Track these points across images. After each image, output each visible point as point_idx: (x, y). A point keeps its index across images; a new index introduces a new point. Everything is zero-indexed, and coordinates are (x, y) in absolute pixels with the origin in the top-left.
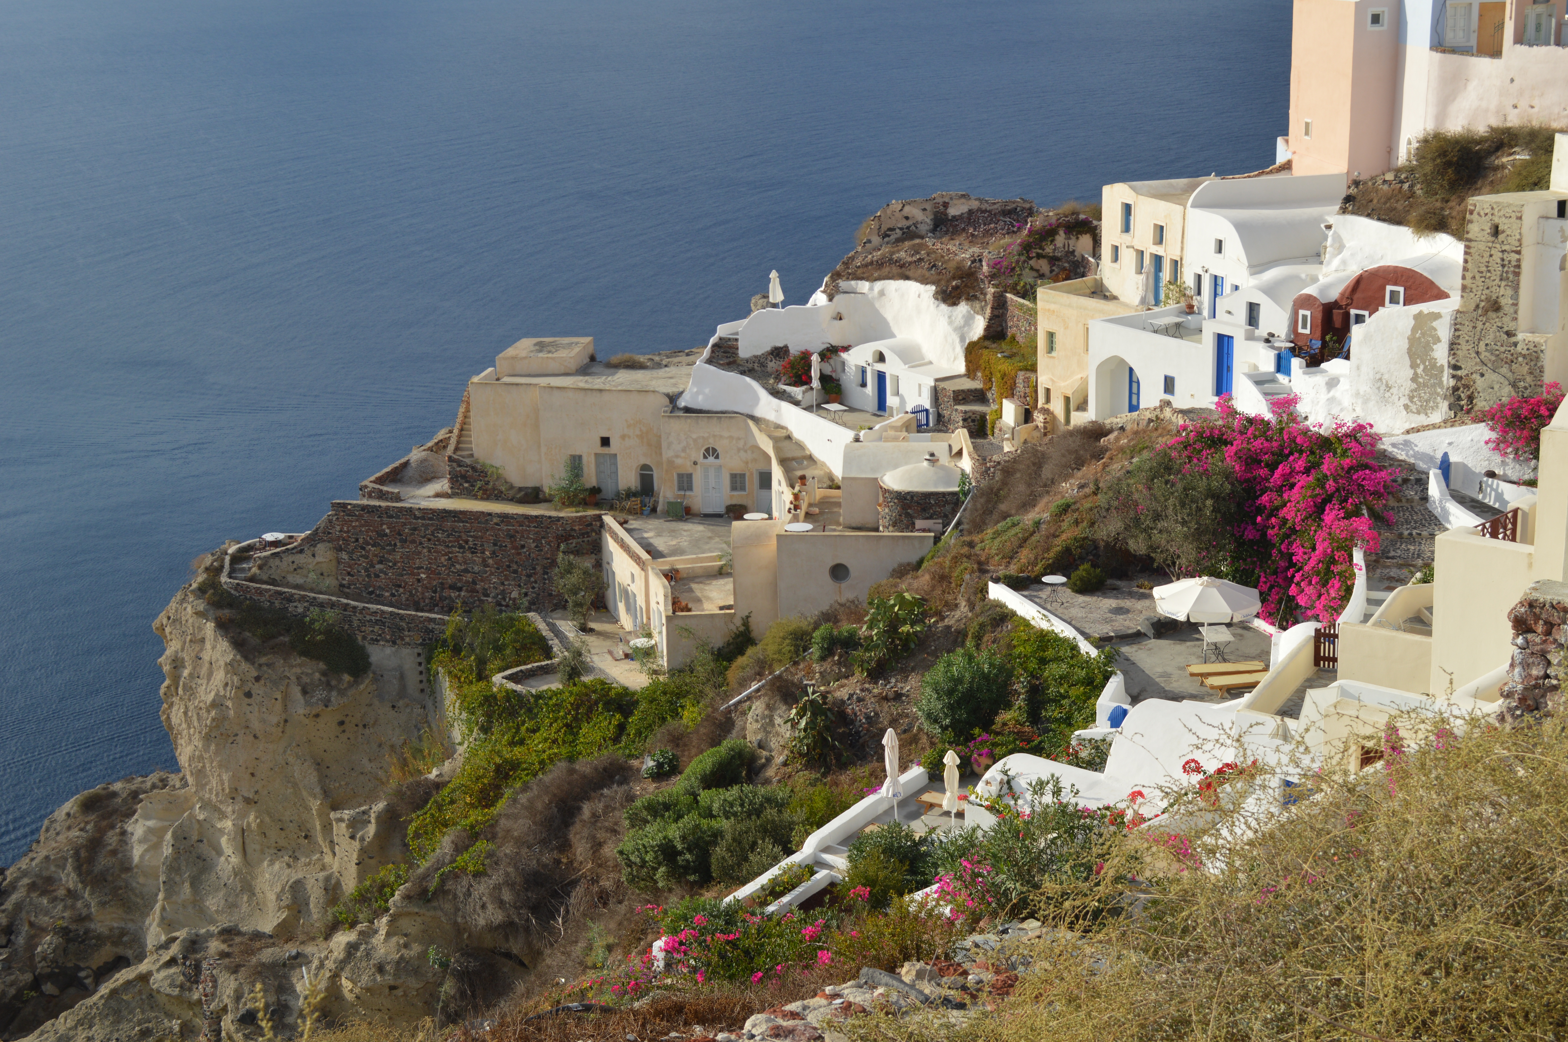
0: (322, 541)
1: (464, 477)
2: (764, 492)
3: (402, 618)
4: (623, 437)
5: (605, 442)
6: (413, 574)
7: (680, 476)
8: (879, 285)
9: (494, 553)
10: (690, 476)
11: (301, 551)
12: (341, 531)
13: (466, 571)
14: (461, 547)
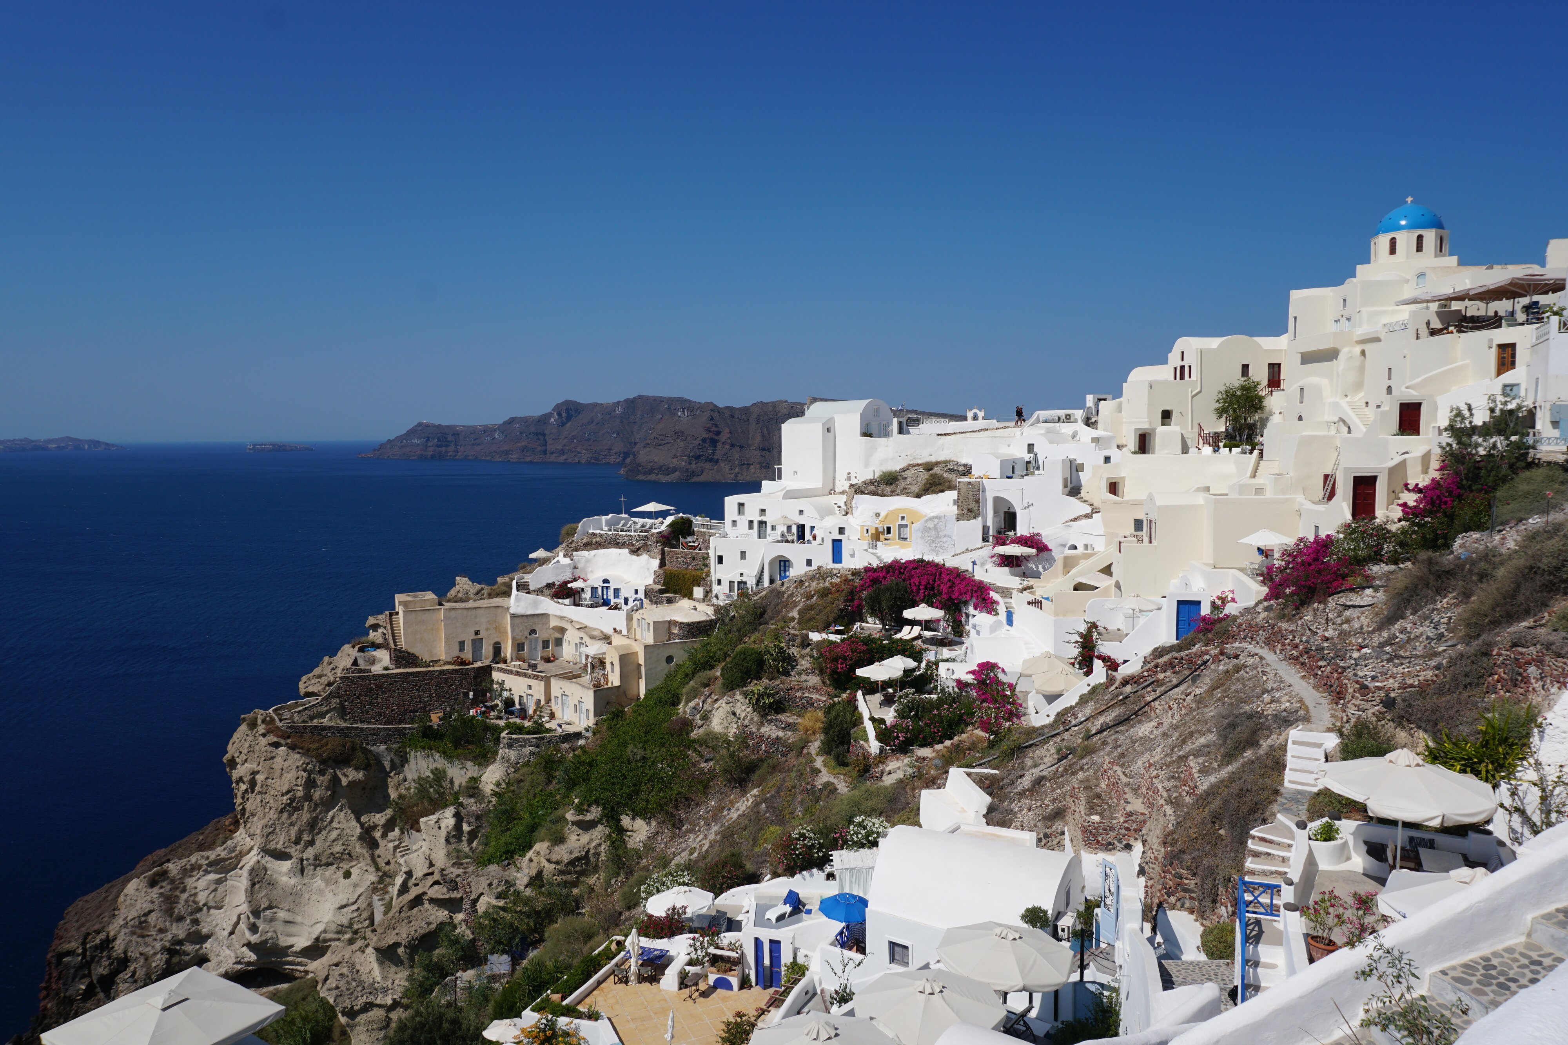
0: (333, 697)
1: (403, 658)
2: (560, 648)
3: (390, 729)
4: (487, 629)
5: (477, 633)
6: (388, 708)
7: (518, 644)
8: (593, 552)
9: (436, 690)
10: (523, 644)
11: (322, 705)
12: (346, 691)
13: (420, 702)
14: (417, 690)
